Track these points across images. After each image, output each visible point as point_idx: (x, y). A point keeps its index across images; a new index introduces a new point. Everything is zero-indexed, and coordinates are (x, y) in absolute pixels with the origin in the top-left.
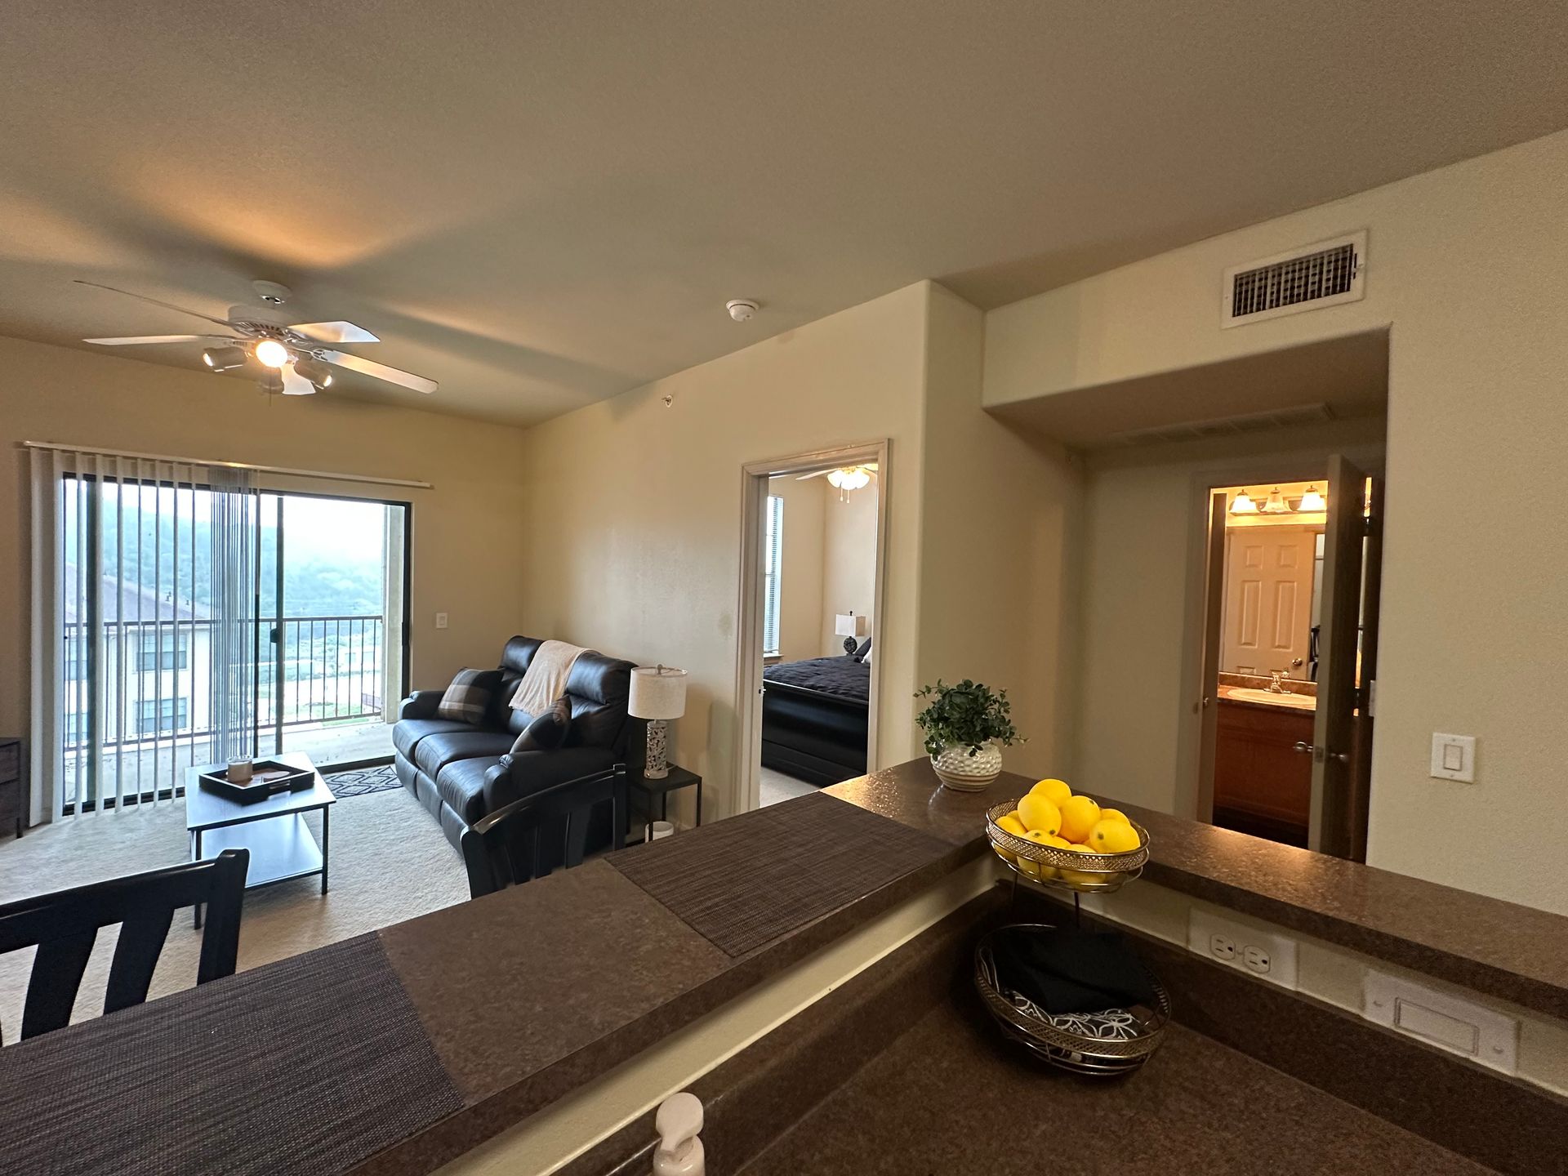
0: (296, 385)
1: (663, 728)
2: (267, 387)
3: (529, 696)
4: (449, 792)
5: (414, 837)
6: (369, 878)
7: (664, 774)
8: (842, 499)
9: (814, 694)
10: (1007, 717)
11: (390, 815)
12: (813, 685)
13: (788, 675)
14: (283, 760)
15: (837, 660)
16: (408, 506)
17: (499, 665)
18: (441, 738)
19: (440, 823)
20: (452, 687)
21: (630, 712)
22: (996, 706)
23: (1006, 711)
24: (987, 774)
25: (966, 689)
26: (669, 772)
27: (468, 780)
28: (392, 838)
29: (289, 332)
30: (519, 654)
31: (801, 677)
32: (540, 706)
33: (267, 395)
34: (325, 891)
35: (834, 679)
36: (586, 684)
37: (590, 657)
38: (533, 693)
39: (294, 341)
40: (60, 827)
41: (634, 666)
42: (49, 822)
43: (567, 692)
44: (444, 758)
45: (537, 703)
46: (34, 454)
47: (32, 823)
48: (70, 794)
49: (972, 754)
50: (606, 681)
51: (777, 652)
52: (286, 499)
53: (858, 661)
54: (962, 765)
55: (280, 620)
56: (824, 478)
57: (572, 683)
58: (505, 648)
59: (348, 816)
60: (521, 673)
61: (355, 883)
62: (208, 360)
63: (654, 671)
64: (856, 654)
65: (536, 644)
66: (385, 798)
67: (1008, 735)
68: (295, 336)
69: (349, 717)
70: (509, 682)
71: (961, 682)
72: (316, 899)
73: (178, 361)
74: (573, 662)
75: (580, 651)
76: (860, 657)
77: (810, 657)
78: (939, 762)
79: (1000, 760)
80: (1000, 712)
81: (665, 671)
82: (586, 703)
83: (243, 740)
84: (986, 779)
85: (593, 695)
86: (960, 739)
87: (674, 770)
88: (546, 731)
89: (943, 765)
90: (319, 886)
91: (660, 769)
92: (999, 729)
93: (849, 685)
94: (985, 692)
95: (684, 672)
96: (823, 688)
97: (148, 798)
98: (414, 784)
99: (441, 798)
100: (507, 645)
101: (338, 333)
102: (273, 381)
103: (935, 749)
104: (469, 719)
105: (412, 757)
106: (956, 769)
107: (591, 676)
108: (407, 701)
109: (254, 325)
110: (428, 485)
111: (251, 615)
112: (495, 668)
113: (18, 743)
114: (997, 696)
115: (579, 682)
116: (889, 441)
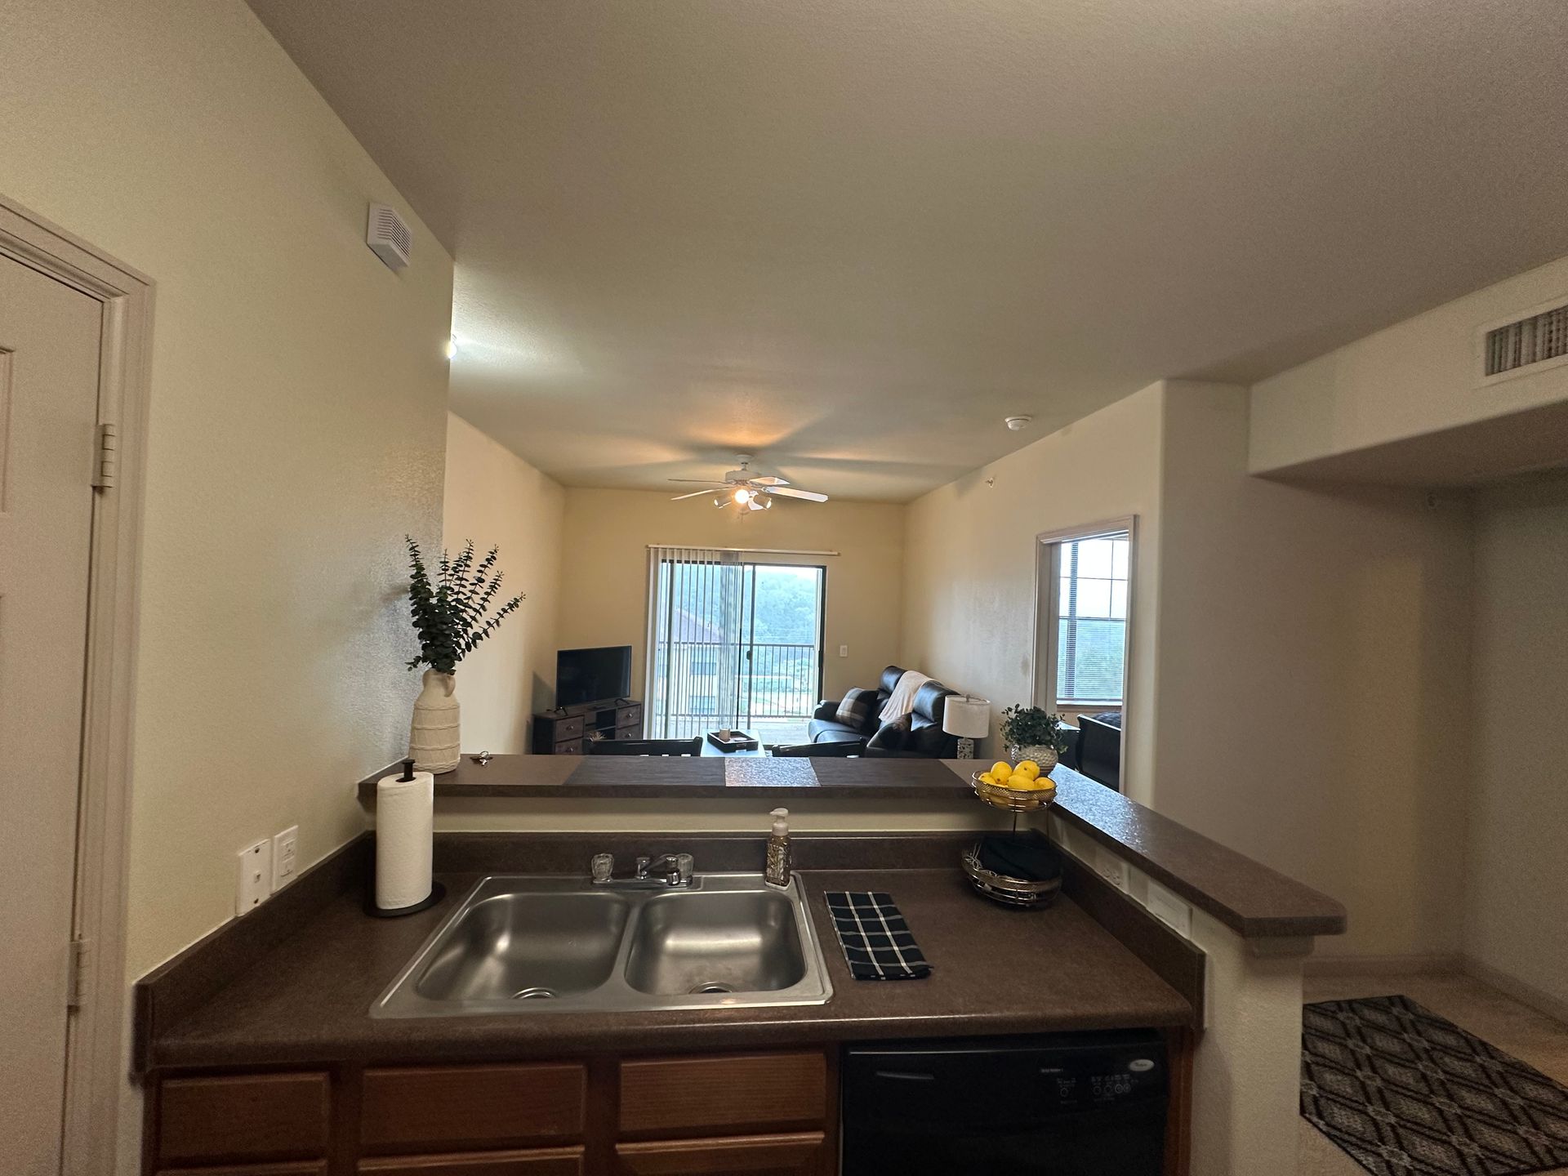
3: (891, 711)
14: (746, 733)
16: (824, 568)
17: (877, 686)
20: (844, 700)
21: (944, 730)
29: (749, 483)
30: (889, 679)
32: (896, 718)
36: (924, 705)
37: (931, 685)
38: (893, 709)
39: (751, 487)
41: (948, 692)
43: (914, 711)
45: (895, 715)
46: (652, 550)
50: (934, 704)
52: (757, 567)
55: (752, 645)
57: (915, 704)
58: (882, 674)
60: (888, 695)
62: (716, 503)
63: (964, 699)
65: (900, 672)
70: (881, 700)
74: (919, 689)
75: (927, 679)
81: (973, 700)
82: (922, 720)
85: (926, 713)
95: (988, 701)
100: (883, 671)
101: (772, 480)
102: (745, 508)
104: (853, 723)
107: (929, 699)
108: (819, 706)
109: (733, 481)
110: (836, 553)
111: (738, 641)
112: (874, 688)
113: (640, 705)
115: (920, 703)
116: (1135, 517)
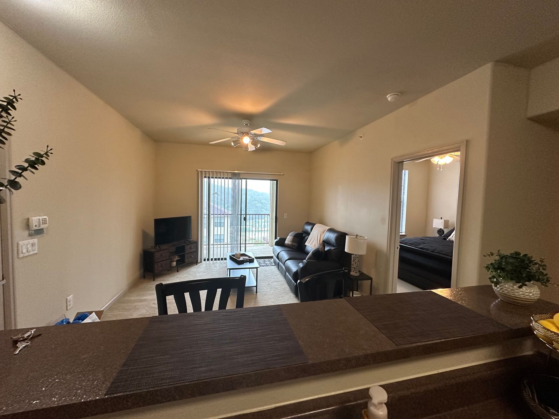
0: (252, 148)
1: (358, 258)
2: (245, 149)
3: (311, 242)
4: (288, 269)
5: (278, 281)
6: (267, 291)
7: (357, 274)
8: (438, 169)
9: (422, 251)
10: (545, 272)
11: (272, 274)
12: (422, 248)
13: (409, 242)
14: (246, 253)
15: (434, 238)
16: (277, 181)
17: (302, 231)
18: (286, 252)
19: (285, 278)
20: (288, 237)
21: (346, 250)
22: (537, 266)
23: (544, 269)
24: (530, 298)
25: (516, 256)
26: (360, 274)
27: (293, 266)
28: (273, 280)
29: (250, 133)
30: (308, 228)
31: (416, 244)
32: (315, 246)
33: (245, 152)
34: (257, 292)
35: (432, 246)
36: (330, 239)
37: (331, 230)
38: (312, 241)
39: (251, 135)
40: (203, 264)
41: (347, 234)
42: (201, 262)
43: (323, 241)
44: (287, 258)
45: (314, 245)
46: (200, 172)
47: (199, 262)
48: (205, 256)
49: (520, 287)
50: (337, 239)
51: (404, 233)
52: (248, 180)
53: (445, 239)
54: (513, 291)
55: (246, 214)
56: (429, 161)
57: (325, 239)
58: (304, 226)
59: (262, 272)
60: (309, 234)
61: (264, 292)
62: (233, 144)
63: (354, 237)
64: (444, 236)
65: (313, 225)
66: (271, 268)
67: (545, 281)
68: (251, 134)
69: (261, 243)
70: (305, 237)
71: (513, 252)
72: (254, 294)
73: (226, 145)
74: (325, 232)
75: (328, 228)
76: (446, 238)
77: (420, 236)
78: (498, 288)
79: (539, 293)
80: (539, 269)
81: (359, 237)
82: (330, 246)
83: (237, 247)
84: (529, 300)
85: (332, 243)
86: (512, 279)
87: (362, 274)
88: (317, 253)
89: (500, 290)
90: (255, 290)
91: (356, 272)
92: (538, 277)
93: (440, 249)
94: (529, 259)
95: (366, 238)
96: (427, 249)
97: (219, 259)
98: (278, 266)
99: (285, 271)
100: (304, 224)
101: (261, 131)
102: (247, 147)
103: (496, 282)
104: (293, 247)
105: (278, 257)
106: (508, 293)
107: (332, 237)
108: (276, 240)
109: (242, 133)
110: (282, 174)
111: (240, 213)
112: (301, 232)
113: (196, 242)
114: (538, 261)
115: (328, 238)
116: (467, 141)
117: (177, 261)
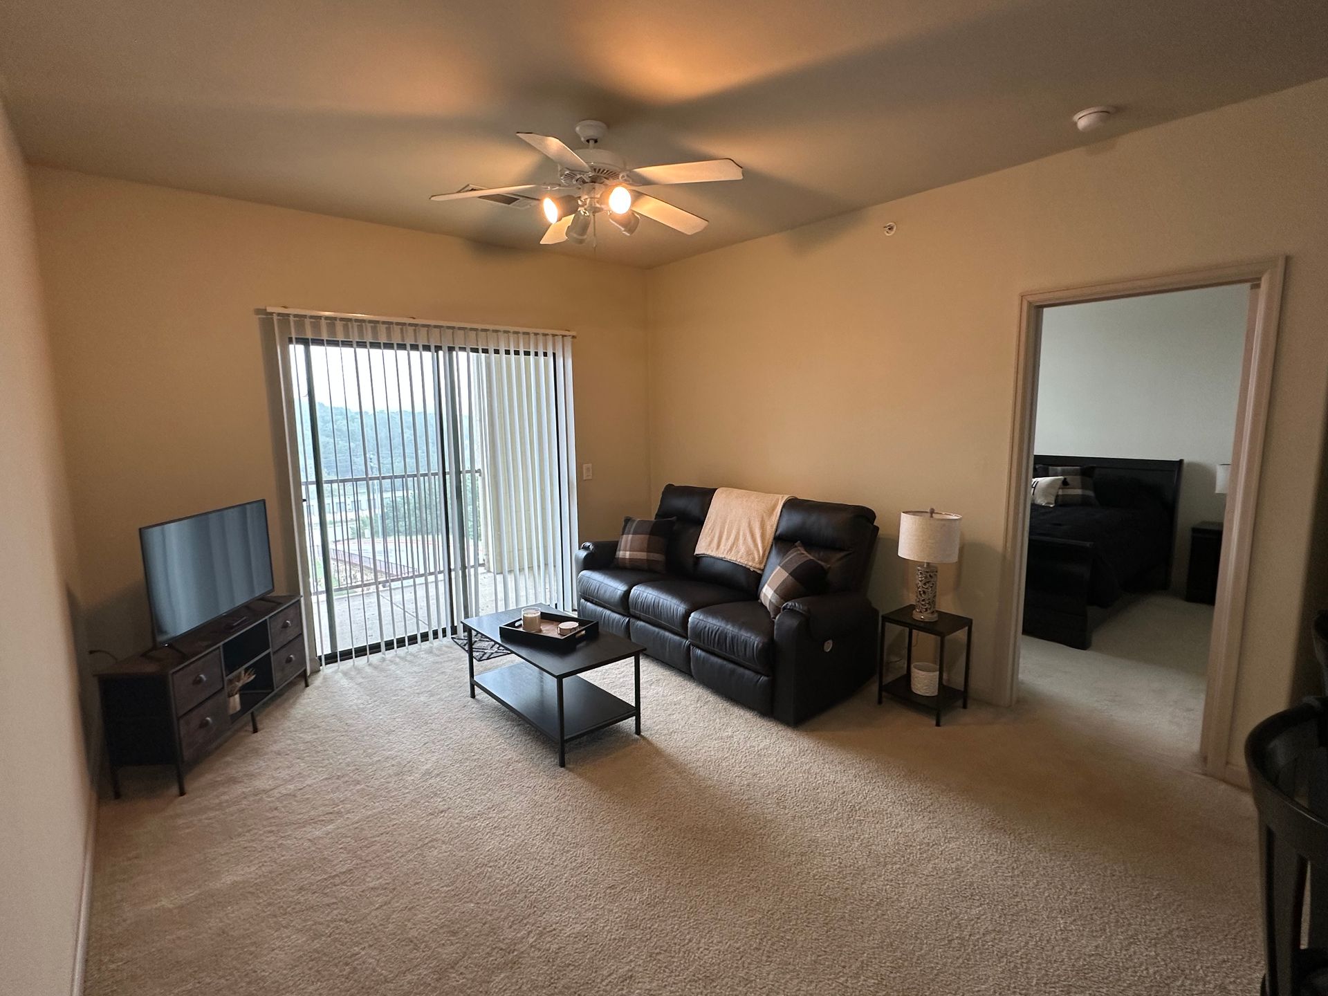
7: (935, 617)
17: (656, 513)
20: (626, 537)
34: (638, 732)
36: (813, 530)
40: (322, 677)
42: (317, 672)
43: (778, 538)
44: (683, 609)
45: (742, 550)
46: (275, 320)
50: (849, 527)
58: (664, 497)
60: (696, 521)
85: (826, 541)
91: (933, 612)
98: (626, 631)
99: (686, 644)
105: (623, 606)
107: (823, 522)
108: (584, 552)
110: (573, 333)
113: (298, 601)
115: (802, 528)
116: (1288, 259)
117: (244, 690)
